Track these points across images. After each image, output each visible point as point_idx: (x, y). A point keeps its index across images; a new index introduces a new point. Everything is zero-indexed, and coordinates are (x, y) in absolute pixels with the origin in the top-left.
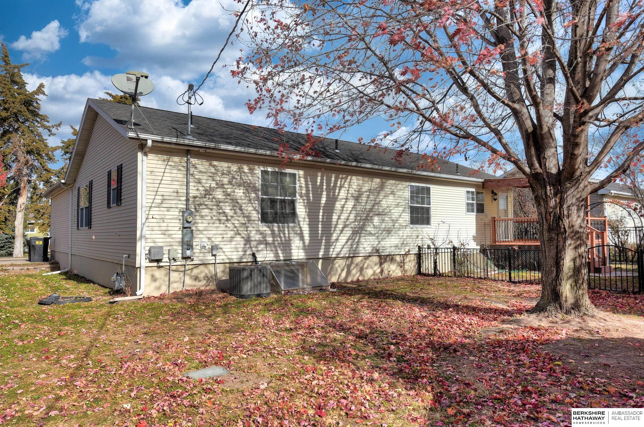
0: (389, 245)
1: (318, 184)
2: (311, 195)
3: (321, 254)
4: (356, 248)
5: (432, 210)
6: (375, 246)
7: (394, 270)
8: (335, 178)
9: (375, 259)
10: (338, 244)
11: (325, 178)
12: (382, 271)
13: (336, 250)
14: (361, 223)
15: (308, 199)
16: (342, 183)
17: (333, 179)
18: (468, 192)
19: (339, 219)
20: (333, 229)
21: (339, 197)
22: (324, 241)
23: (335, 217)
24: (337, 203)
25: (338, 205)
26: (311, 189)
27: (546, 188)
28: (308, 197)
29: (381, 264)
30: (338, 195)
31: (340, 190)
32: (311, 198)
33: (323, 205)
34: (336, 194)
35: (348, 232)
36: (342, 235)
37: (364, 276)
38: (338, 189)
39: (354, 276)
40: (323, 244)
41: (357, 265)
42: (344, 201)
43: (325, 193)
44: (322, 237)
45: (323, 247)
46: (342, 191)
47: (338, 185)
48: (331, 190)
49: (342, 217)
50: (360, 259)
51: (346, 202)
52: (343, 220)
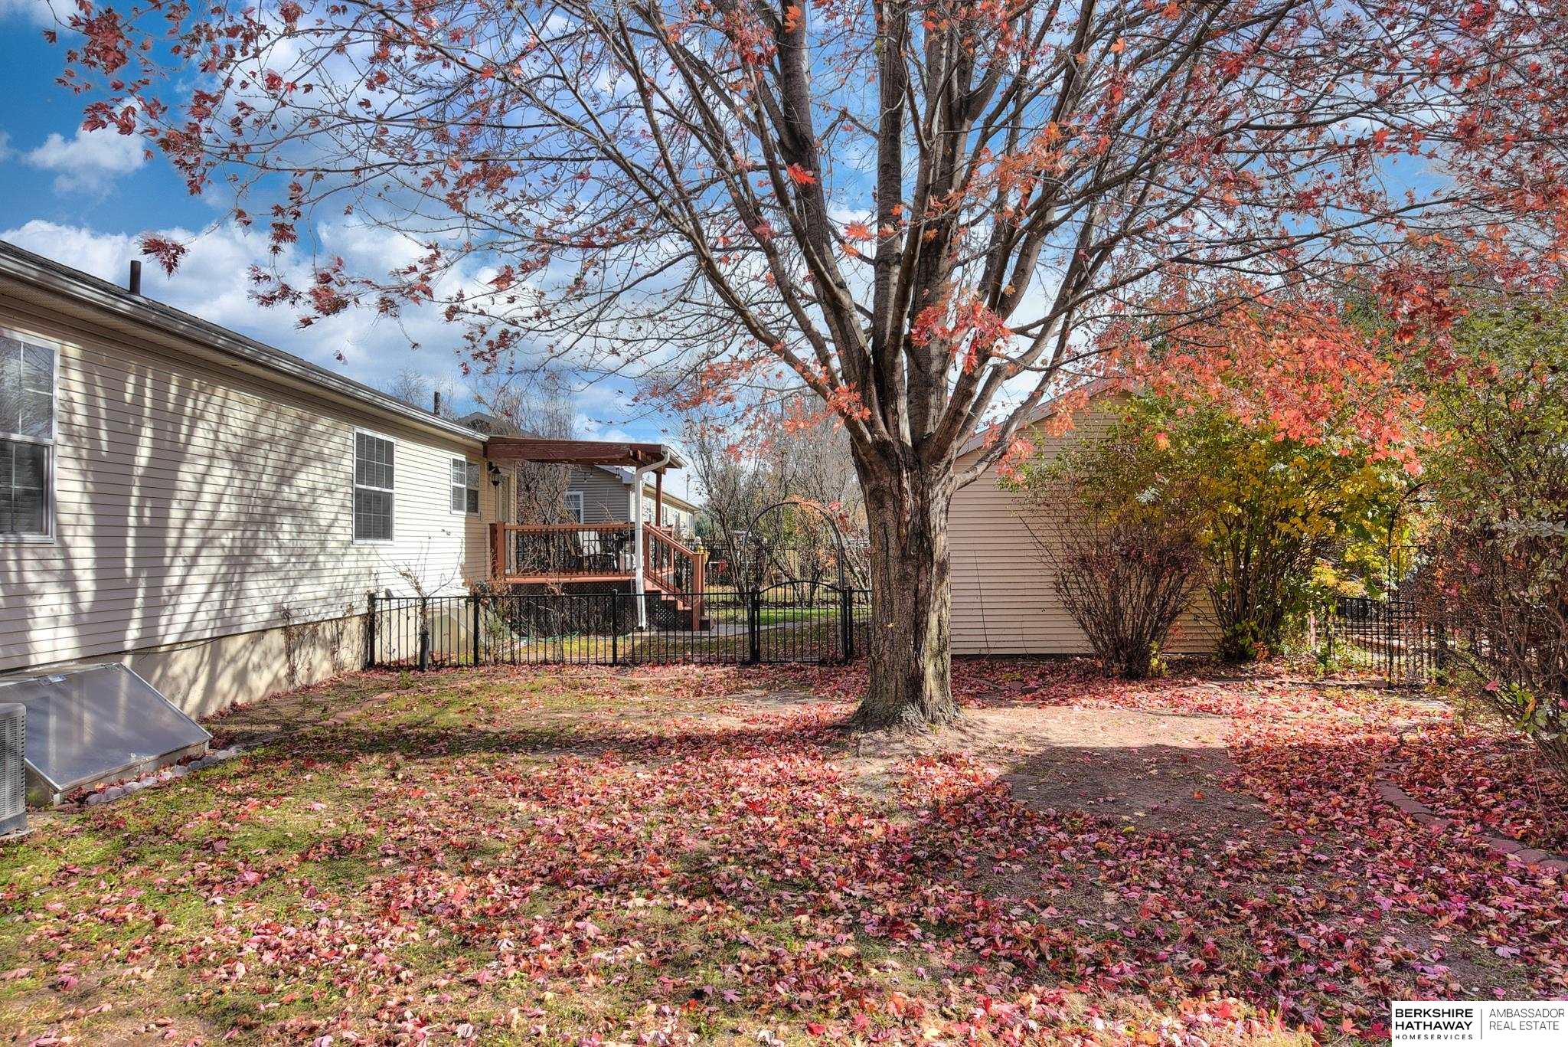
0: (311, 596)
1: (128, 397)
2: (103, 435)
3: (132, 634)
4: (234, 608)
5: (396, 503)
6: (280, 599)
7: (316, 665)
8: (180, 387)
9: (277, 639)
10: (183, 599)
11: (148, 382)
12: (293, 671)
13: (178, 618)
14: (248, 534)
15: (95, 449)
16: (200, 405)
17: (173, 389)
18: (455, 462)
19: (188, 518)
20: (169, 552)
21: (191, 449)
22: (141, 593)
23: (176, 514)
24: (184, 467)
25: (186, 477)
26: (103, 413)
27: (899, 473)
28: (95, 439)
29: (289, 652)
30: (188, 443)
31: (192, 427)
32: (104, 445)
33: (140, 471)
34: (182, 438)
35: (210, 564)
36: (195, 571)
37: (250, 691)
38: (186, 422)
39: (224, 697)
40: (139, 602)
41: (233, 660)
42: (205, 461)
43: (147, 432)
44: (135, 578)
45: (137, 614)
46: (199, 432)
47: (188, 411)
48: (168, 422)
49: (197, 515)
50: (241, 640)
51: (209, 466)
52: (198, 524)
